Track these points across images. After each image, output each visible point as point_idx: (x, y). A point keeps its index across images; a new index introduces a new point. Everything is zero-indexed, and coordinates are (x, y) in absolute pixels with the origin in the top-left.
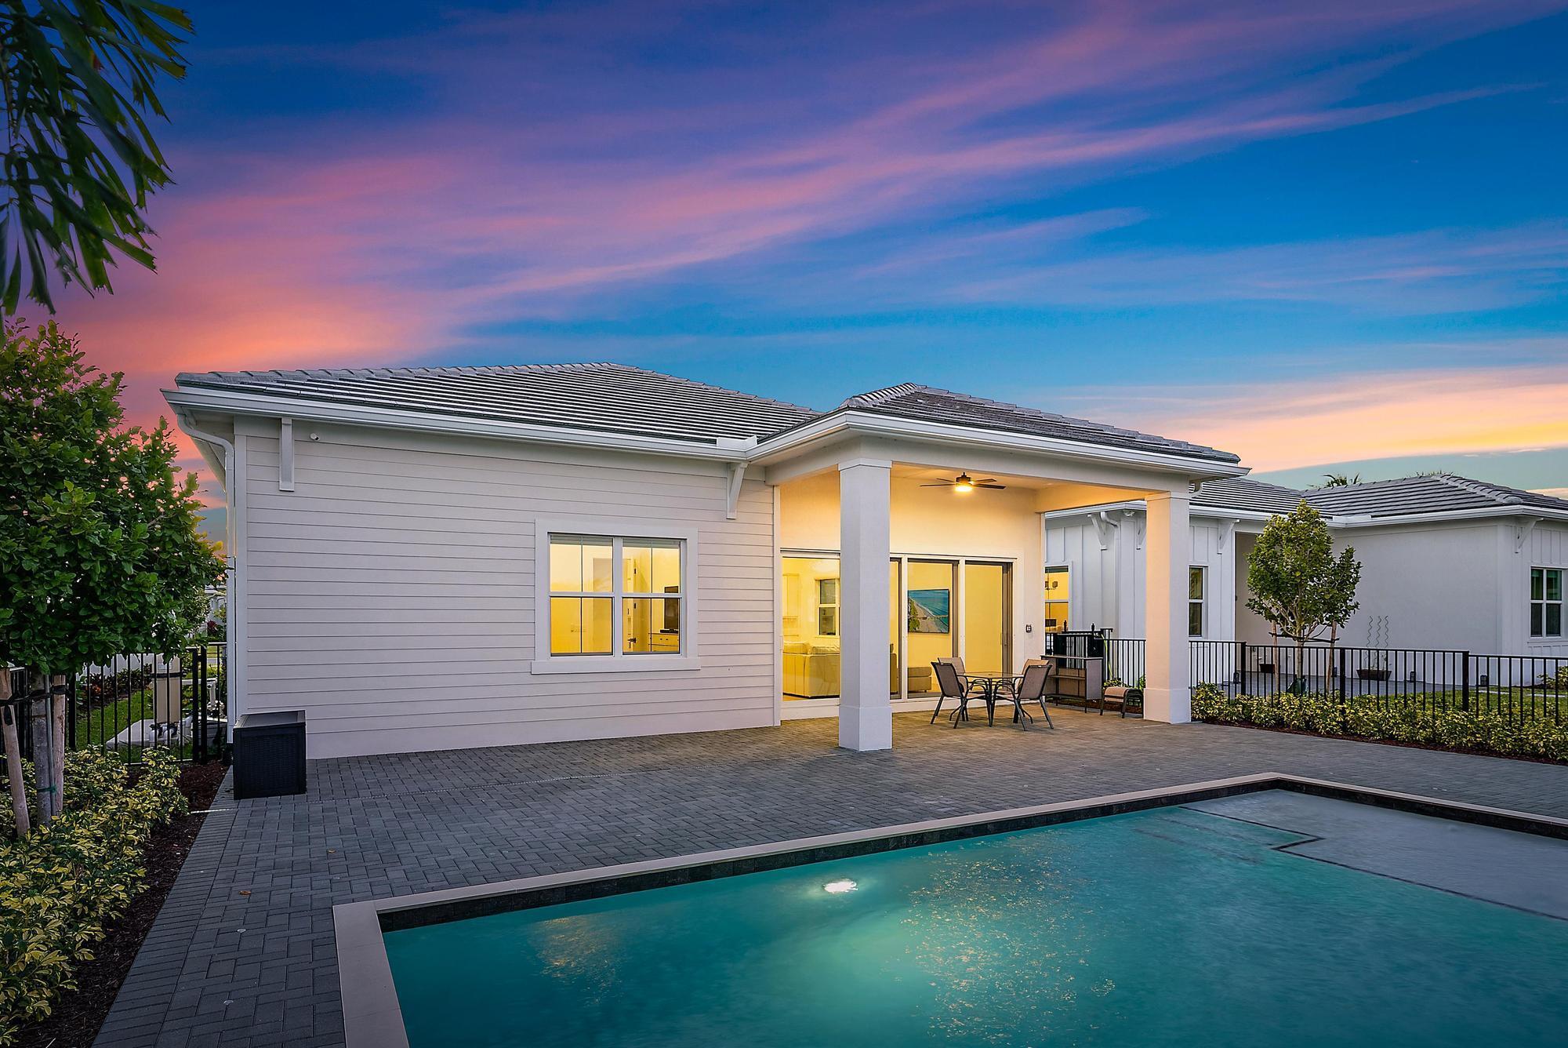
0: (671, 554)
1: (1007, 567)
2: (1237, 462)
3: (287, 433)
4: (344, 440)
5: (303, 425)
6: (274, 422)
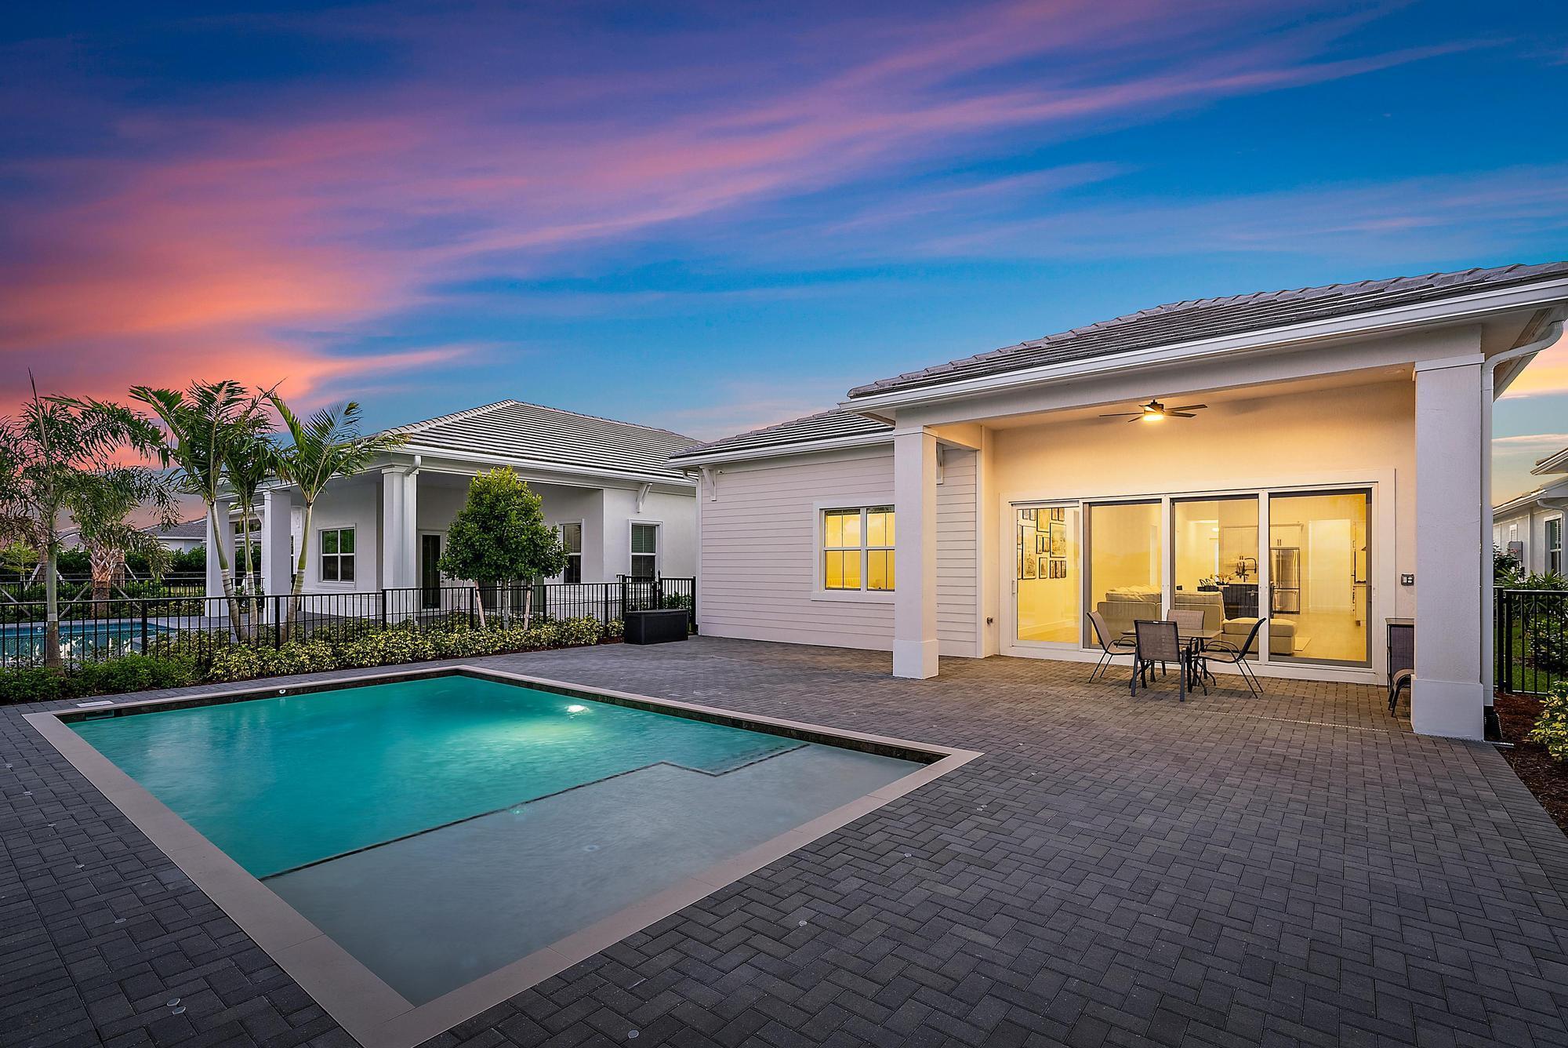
1: (1368, 493)
3: (705, 472)
4: (733, 471)
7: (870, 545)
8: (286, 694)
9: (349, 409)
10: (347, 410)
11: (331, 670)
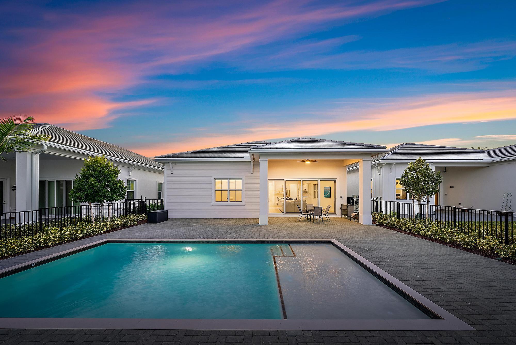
0: (240, 182)
1: (335, 181)
2: (385, 148)
3: (170, 164)
4: (180, 164)
5: (173, 162)
6: (168, 162)
7: (231, 188)
8: (35, 266)
9: (27, 119)
10: (26, 120)
11: (33, 251)
